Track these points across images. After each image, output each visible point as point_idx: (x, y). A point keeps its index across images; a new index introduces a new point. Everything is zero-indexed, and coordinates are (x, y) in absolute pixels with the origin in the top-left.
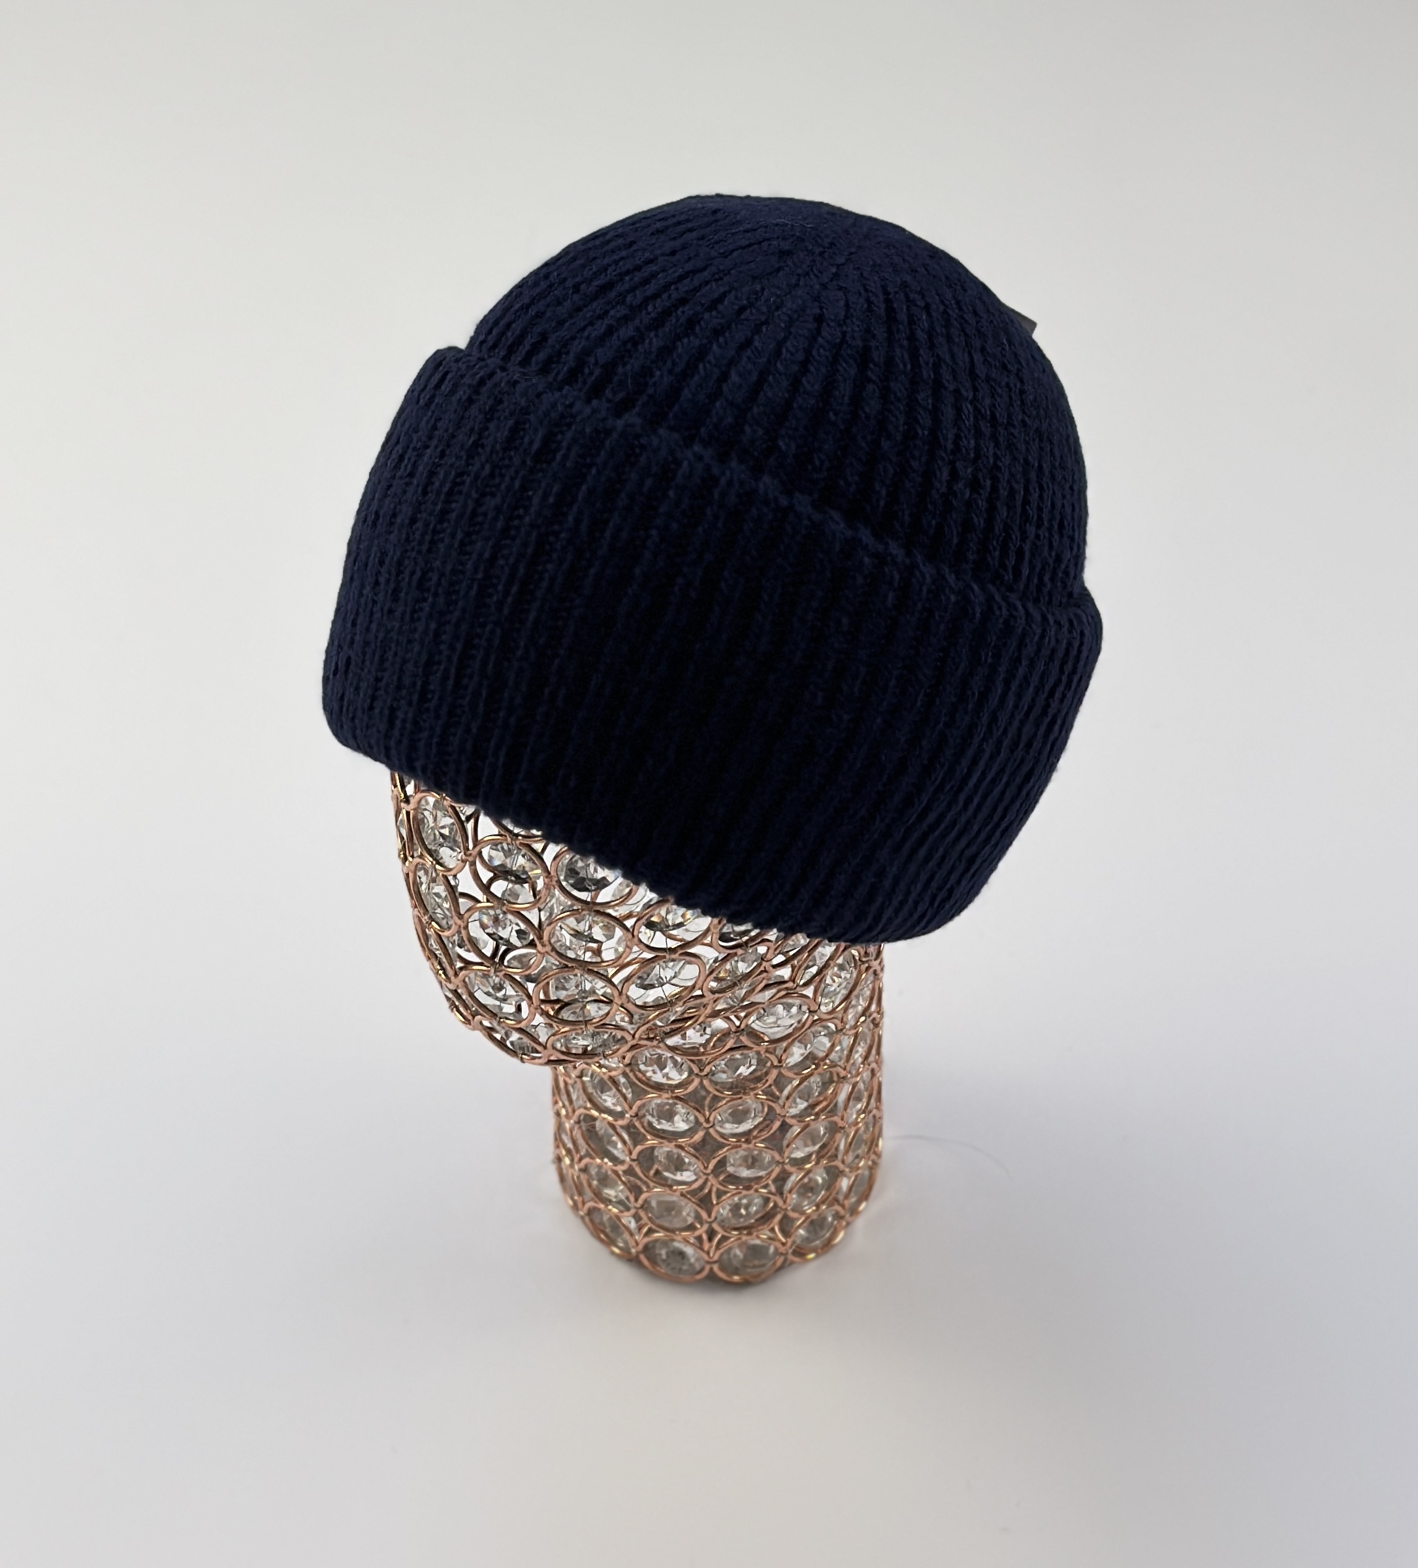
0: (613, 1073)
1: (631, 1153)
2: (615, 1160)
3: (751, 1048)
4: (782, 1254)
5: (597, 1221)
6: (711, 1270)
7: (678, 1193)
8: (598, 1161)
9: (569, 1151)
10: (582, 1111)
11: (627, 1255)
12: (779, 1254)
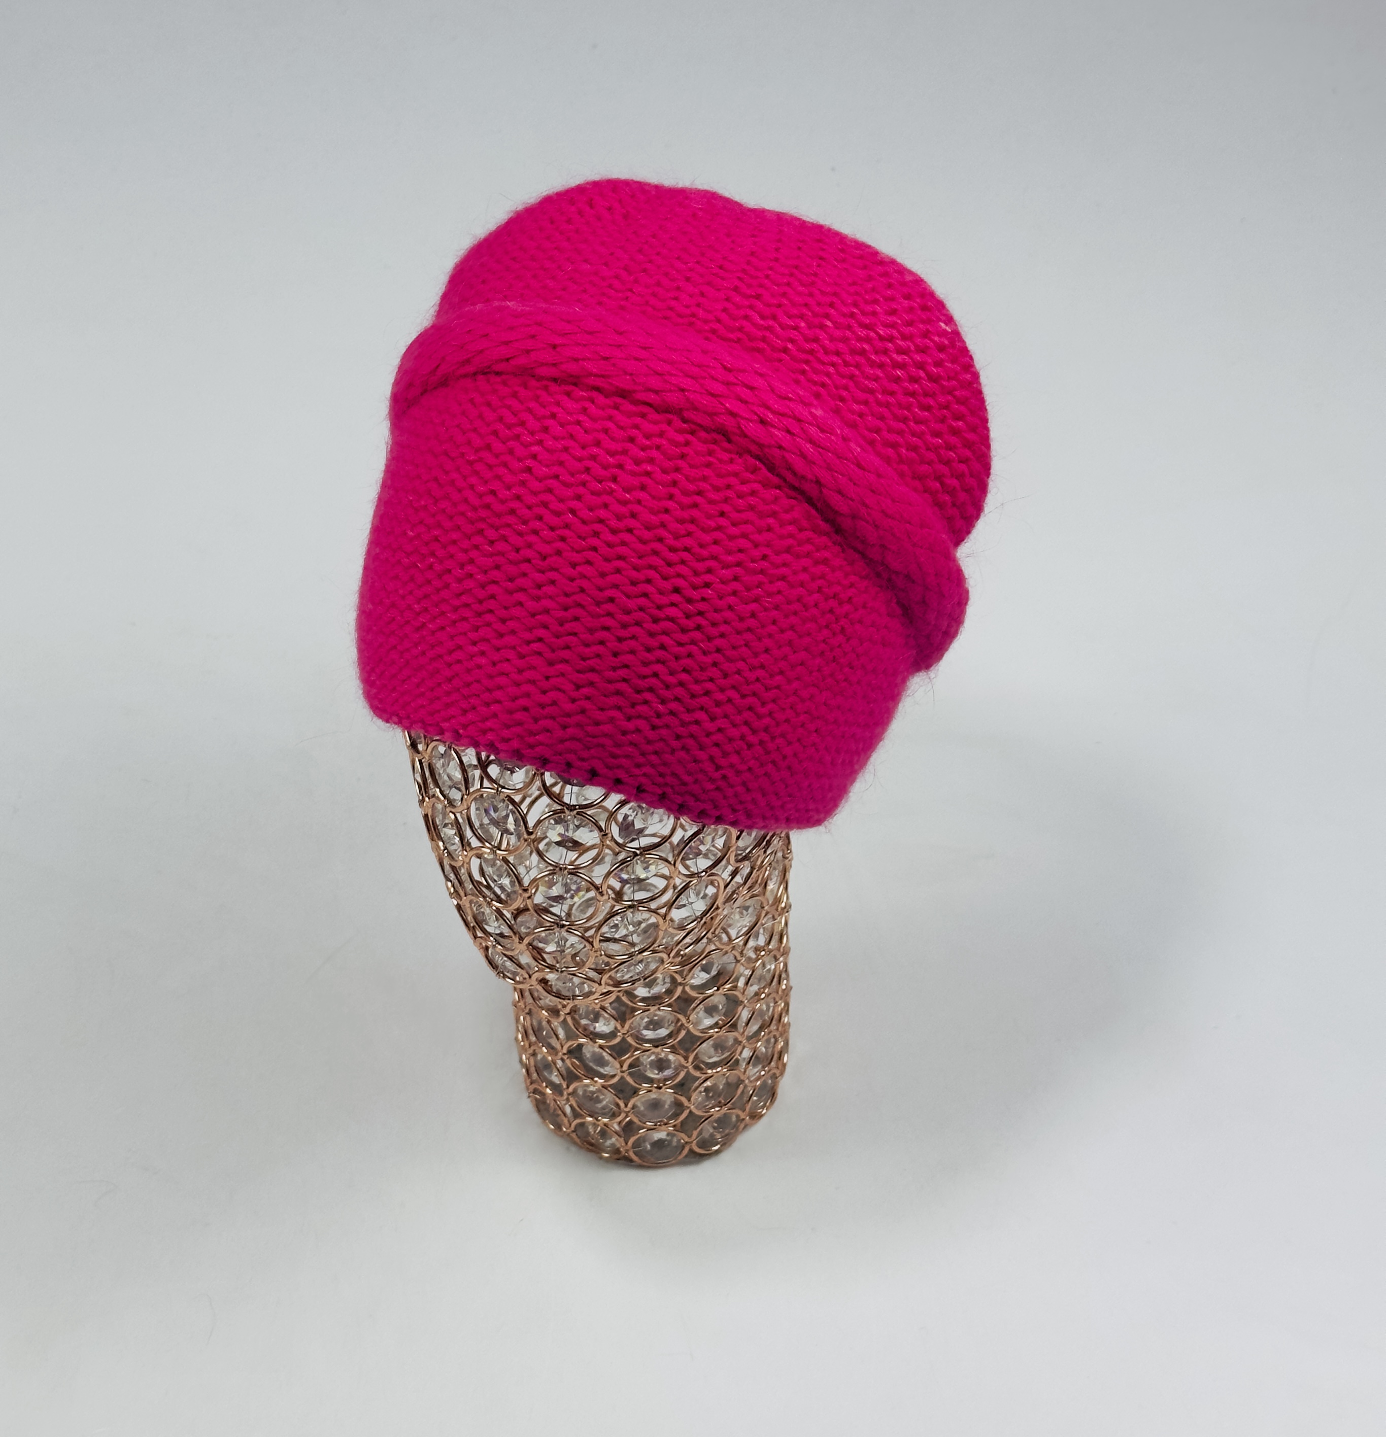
5: (579, 1134)
11: (616, 1156)
12: (740, 1120)
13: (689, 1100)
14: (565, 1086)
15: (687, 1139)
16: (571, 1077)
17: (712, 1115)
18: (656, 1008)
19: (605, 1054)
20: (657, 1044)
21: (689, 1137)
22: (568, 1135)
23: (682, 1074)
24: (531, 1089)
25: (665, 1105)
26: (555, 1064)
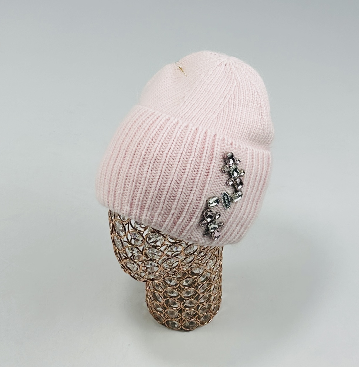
0: (159, 283)
1: (163, 300)
2: (160, 302)
3: (191, 278)
4: (198, 324)
6: (182, 327)
7: (174, 310)
8: (156, 302)
9: (149, 299)
10: (152, 291)
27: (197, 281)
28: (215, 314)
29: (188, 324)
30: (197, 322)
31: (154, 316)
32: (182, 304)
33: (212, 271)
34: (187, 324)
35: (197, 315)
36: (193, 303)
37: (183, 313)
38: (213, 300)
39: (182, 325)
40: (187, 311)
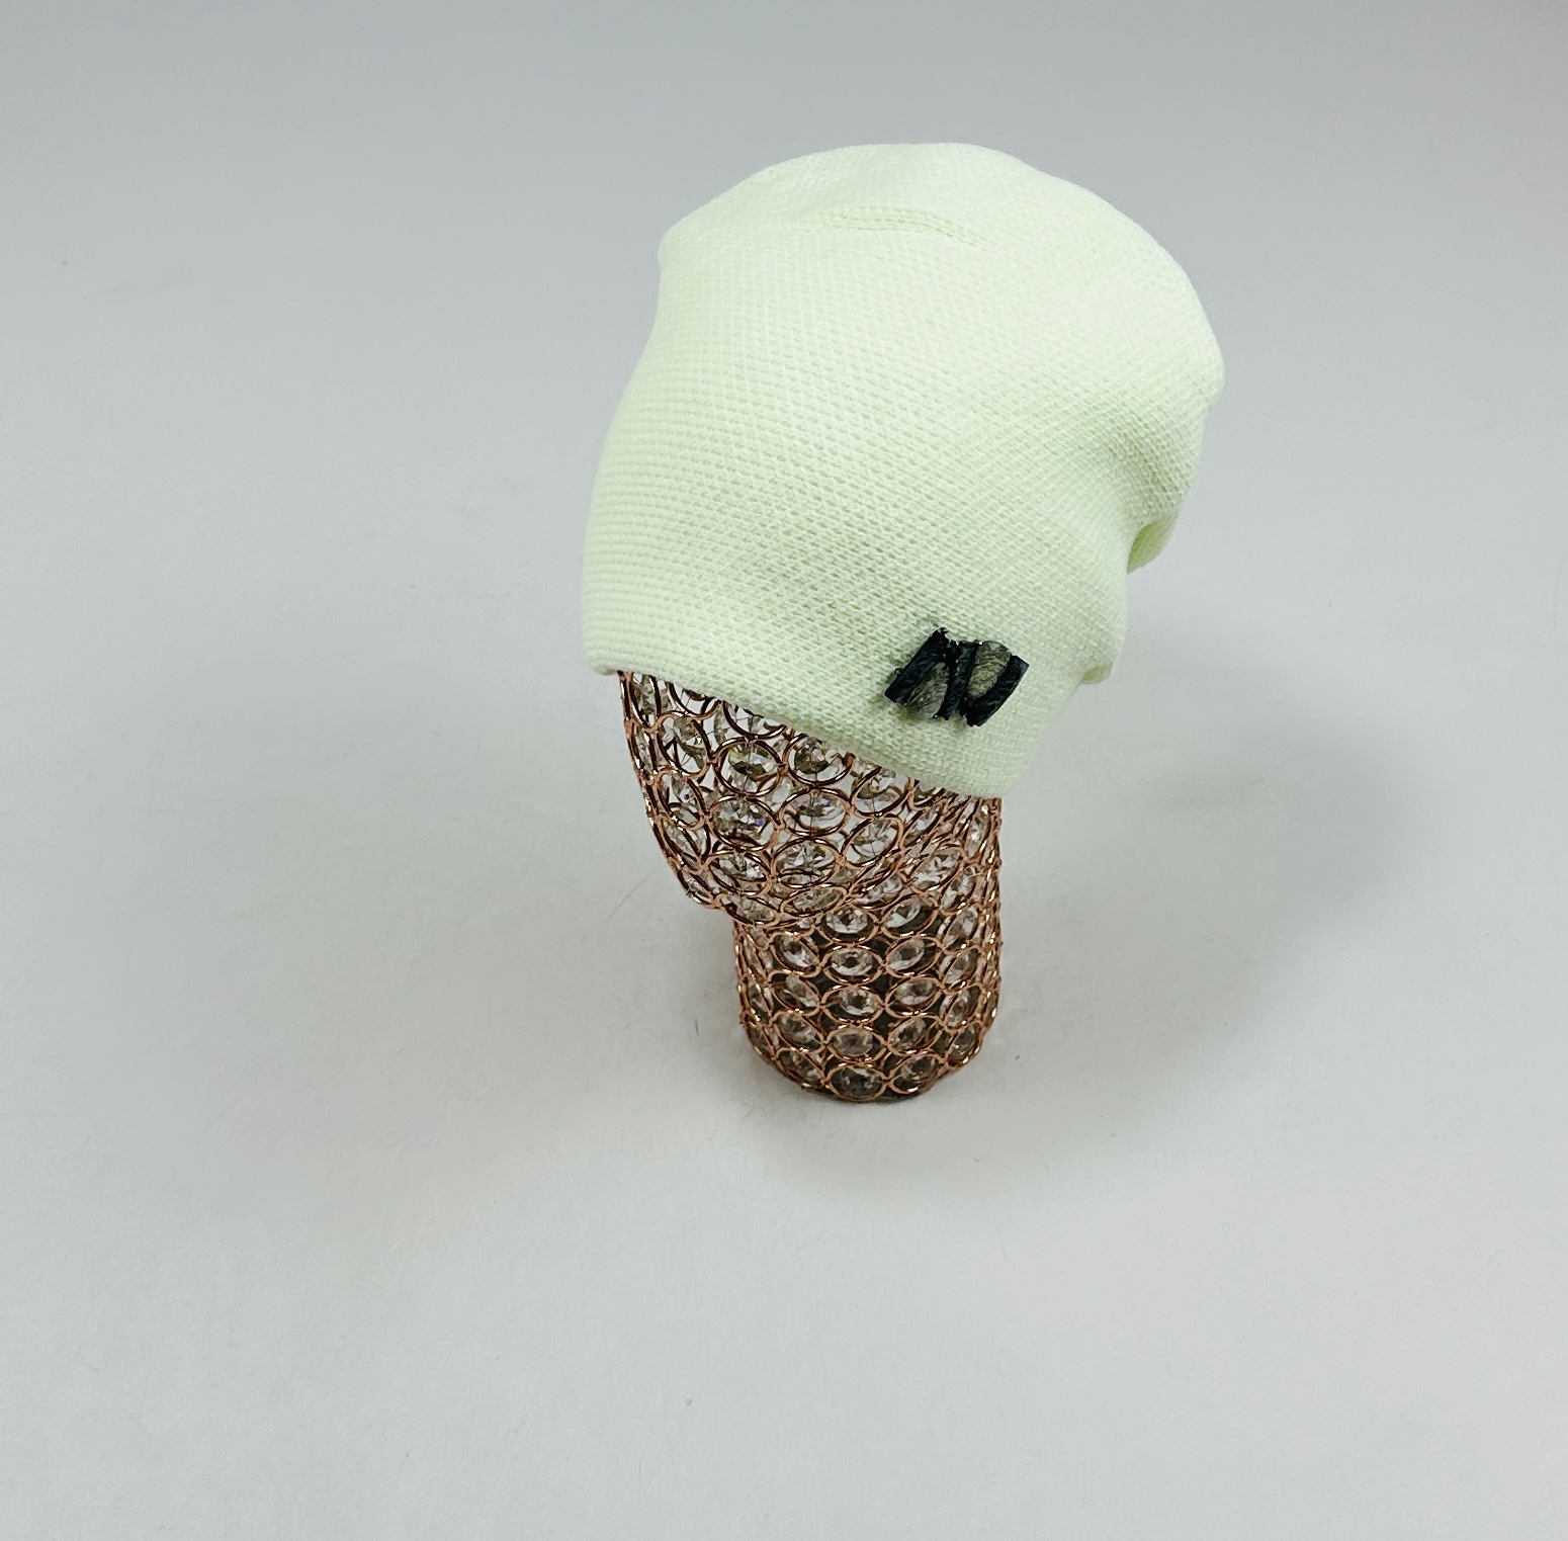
1: (820, 1000)
2: (805, 1008)
4: (942, 1065)
5: (787, 1062)
6: (888, 1089)
7: (860, 1026)
8: (791, 1012)
10: (775, 972)
11: (816, 1087)
12: (938, 1065)
13: (886, 1039)
14: (770, 1014)
15: (884, 1077)
16: (778, 1007)
17: (909, 1057)
18: (854, 944)
19: (807, 987)
20: (853, 980)
21: (887, 1075)
22: (774, 1062)
23: (879, 1013)
24: (744, 1016)
25: (861, 1042)
26: (763, 992)
27: (936, 905)
28: (989, 1022)
29: (910, 1071)
30: (939, 1058)
31: (782, 1068)
32: (887, 999)
33: (980, 863)
34: (906, 1071)
35: (940, 1032)
36: (924, 991)
37: (891, 1034)
38: (983, 974)
39: (890, 1077)
40: (904, 1026)
